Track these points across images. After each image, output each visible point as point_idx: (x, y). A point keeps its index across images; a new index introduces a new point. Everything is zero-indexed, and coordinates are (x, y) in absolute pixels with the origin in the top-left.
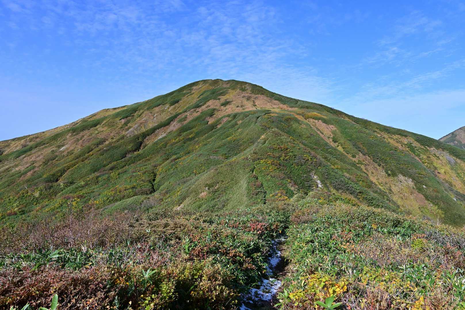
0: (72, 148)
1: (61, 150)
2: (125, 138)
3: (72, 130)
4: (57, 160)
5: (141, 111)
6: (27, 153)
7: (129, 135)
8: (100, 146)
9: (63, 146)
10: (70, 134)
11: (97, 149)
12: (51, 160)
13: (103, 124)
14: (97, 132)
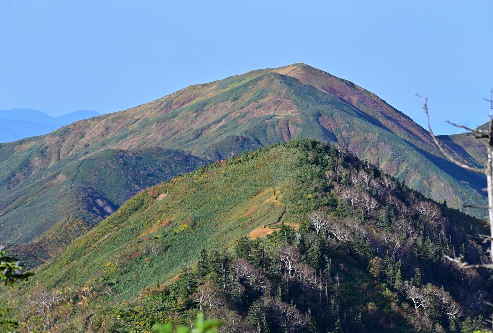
0: (156, 136)
1: (148, 137)
2: (192, 130)
3: (157, 121)
4: (146, 145)
5: (210, 105)
6: (124, 139)
7: (194, 128)
8: (175, 136)
9: (150, 134)
10: (155, 125)
11: (173, 138)
12: (142, 145)
13: (180, 117)
14: (174, 124)
